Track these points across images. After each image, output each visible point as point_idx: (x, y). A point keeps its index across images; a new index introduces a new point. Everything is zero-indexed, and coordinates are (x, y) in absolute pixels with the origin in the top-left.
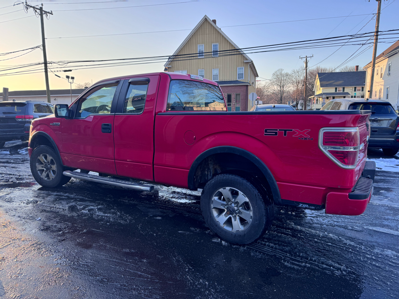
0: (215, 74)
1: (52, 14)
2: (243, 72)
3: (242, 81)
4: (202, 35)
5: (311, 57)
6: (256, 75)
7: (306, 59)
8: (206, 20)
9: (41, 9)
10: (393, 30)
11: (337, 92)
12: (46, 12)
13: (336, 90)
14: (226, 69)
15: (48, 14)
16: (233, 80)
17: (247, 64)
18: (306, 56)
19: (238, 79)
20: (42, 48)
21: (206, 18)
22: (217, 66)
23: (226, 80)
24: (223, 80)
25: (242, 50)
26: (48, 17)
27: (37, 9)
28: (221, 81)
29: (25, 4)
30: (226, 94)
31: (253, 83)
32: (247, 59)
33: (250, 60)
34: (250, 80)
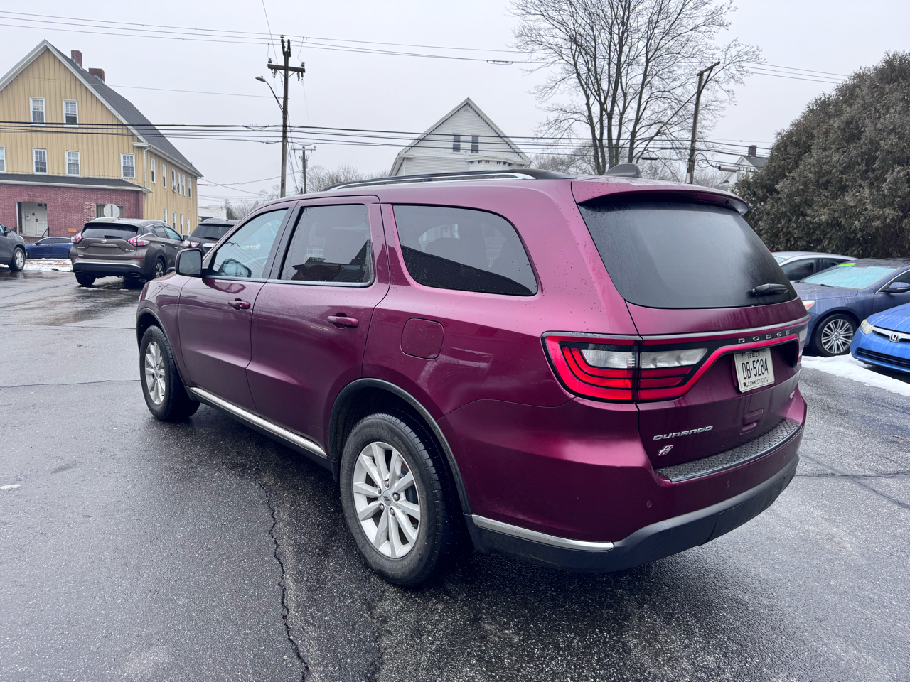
0: (71, 162)
2: (132, 164)
3: (131, 182)
4: (39, 78)
6: (193, 175)
7: (304, 153)
8: (47, 49)
10: (306, 127)
14: (95, 154)
16: (113, 178)
17: (140, 150)
19: (122, 177)
21: (45, 46)
22: (75, 145)
23: (96, 177)
24: (91, 176)
25: (157, 127)
28: (85, 176)
30: (93, 204)
31: (174, 188)
32: (139, 141)
33: (145, 143)
34: (155, 182)
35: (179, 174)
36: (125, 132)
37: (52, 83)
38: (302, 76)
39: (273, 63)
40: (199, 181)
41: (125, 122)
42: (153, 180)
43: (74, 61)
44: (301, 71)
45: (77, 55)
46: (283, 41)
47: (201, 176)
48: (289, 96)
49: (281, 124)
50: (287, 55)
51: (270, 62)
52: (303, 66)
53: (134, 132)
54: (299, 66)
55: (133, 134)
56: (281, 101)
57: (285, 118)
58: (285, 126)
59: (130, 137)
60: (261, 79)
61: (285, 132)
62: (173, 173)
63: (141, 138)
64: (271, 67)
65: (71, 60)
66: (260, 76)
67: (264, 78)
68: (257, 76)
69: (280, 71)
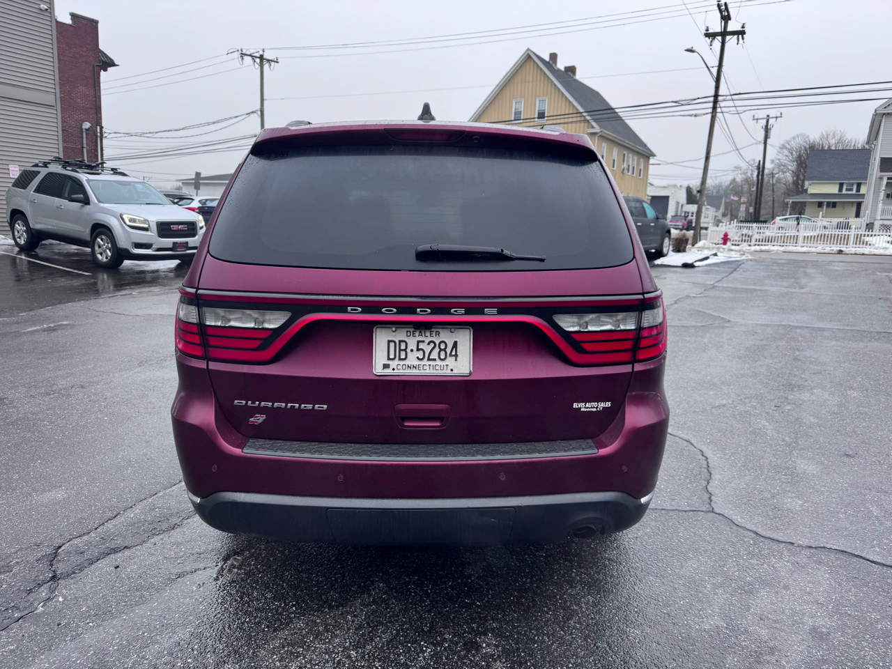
1: (277, 62)
4: (521, 82)
5: (776, 118)
7: (767, 122)
8: (529, 58)
9: (261, 57)
11: (844, 192)
12: (268, 61)
13: (840, 190)
15: (273, 63)
17: (593, 135)
18: (768, 116)
20: (259, 113)
21: (528, 54)
26: (272, 67)
27: (256, 57)
29: (240, 52)
31: (624, 170)
32: (593, 127)
33: (597, 129)
34: (615, 169)
35: (630, 155)
36: (582, 119)
37: (531, 84)
38: (743, 39)
39: (711, 31)
40: (652, 161)
41: (581, 110)
42: (614, 167)
43: (551, 62)
44: (741, 33)
45: (554, 57)
46: (719, 6)
47: (654, 155)
48: (725, 63)
49: (713, 93)
50: (726, 18)
51: (707, 30)
52: (743, 27)
53: (588, 118)
54: (738, 28)
55: (588, 121)
56: (715, 71)
57: (717, 88)
58: (716, 96)
59: (586, 124)
60: (691, 51)
61: (715, 102)
62: (624, 155)
63: (594, 124)
64: (708, 35)
65: (548, 63)
66: (689, 47)
67: (694, 49)
68: (686, 48)
69: (717, 37)
